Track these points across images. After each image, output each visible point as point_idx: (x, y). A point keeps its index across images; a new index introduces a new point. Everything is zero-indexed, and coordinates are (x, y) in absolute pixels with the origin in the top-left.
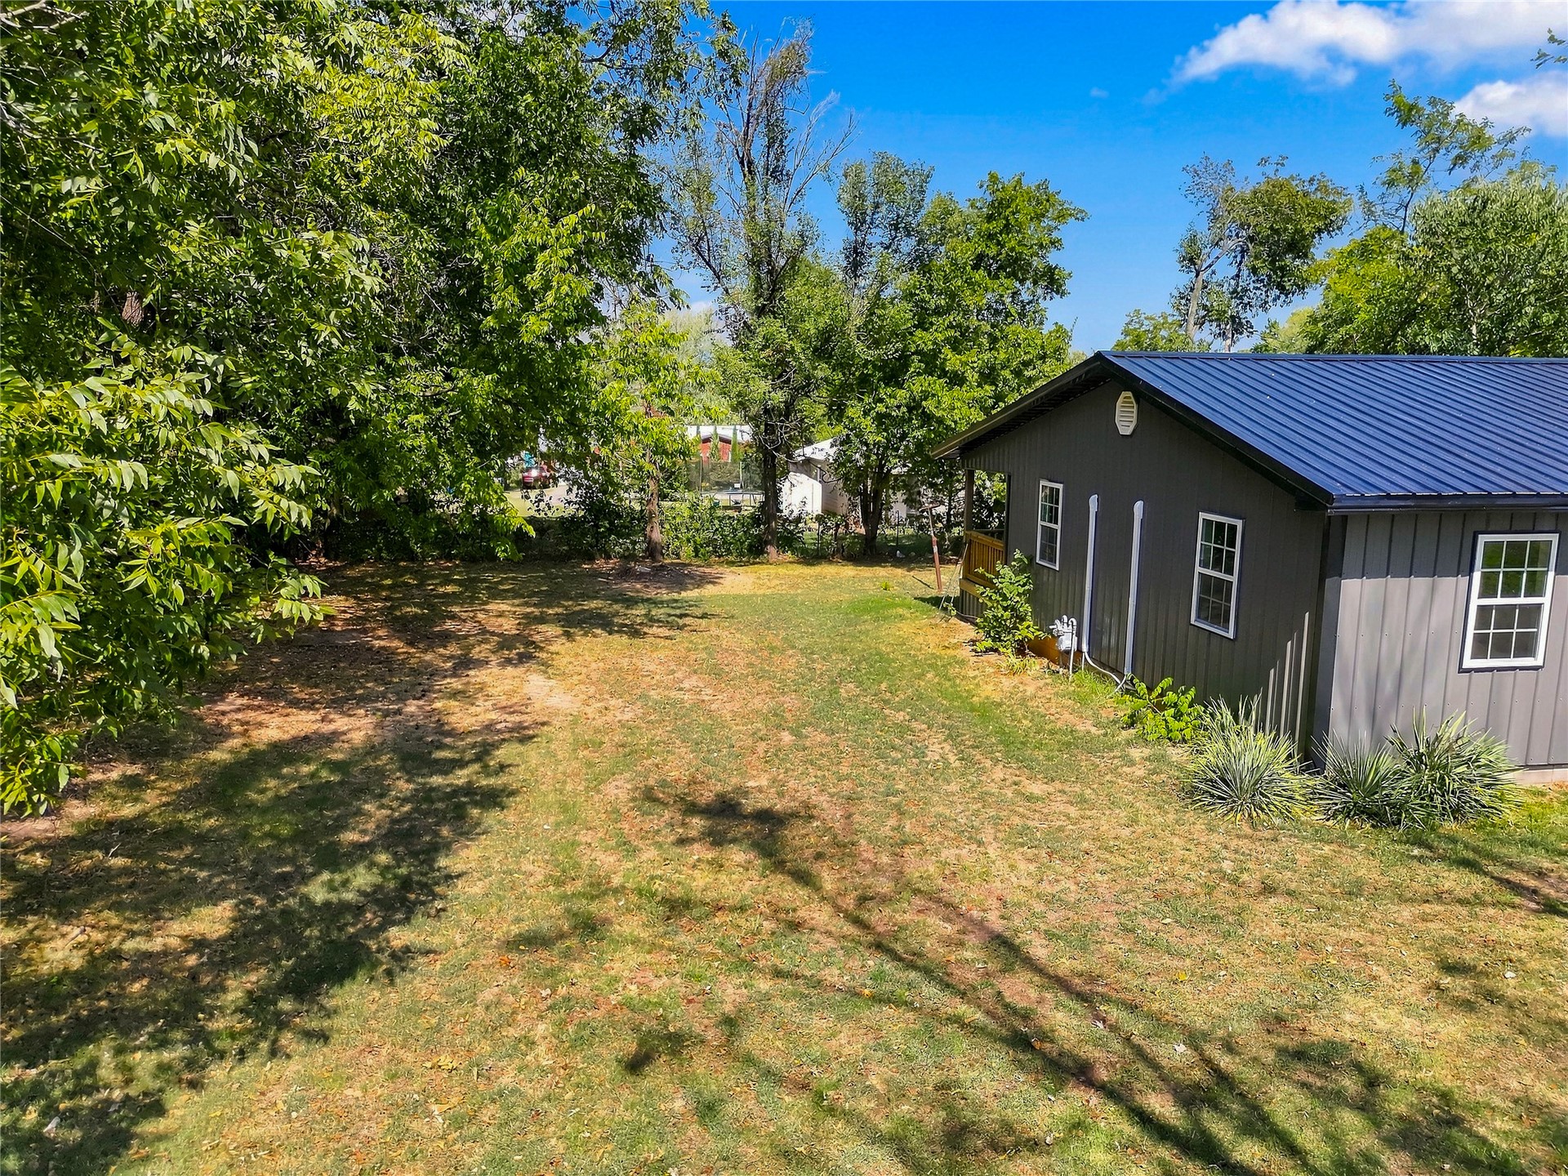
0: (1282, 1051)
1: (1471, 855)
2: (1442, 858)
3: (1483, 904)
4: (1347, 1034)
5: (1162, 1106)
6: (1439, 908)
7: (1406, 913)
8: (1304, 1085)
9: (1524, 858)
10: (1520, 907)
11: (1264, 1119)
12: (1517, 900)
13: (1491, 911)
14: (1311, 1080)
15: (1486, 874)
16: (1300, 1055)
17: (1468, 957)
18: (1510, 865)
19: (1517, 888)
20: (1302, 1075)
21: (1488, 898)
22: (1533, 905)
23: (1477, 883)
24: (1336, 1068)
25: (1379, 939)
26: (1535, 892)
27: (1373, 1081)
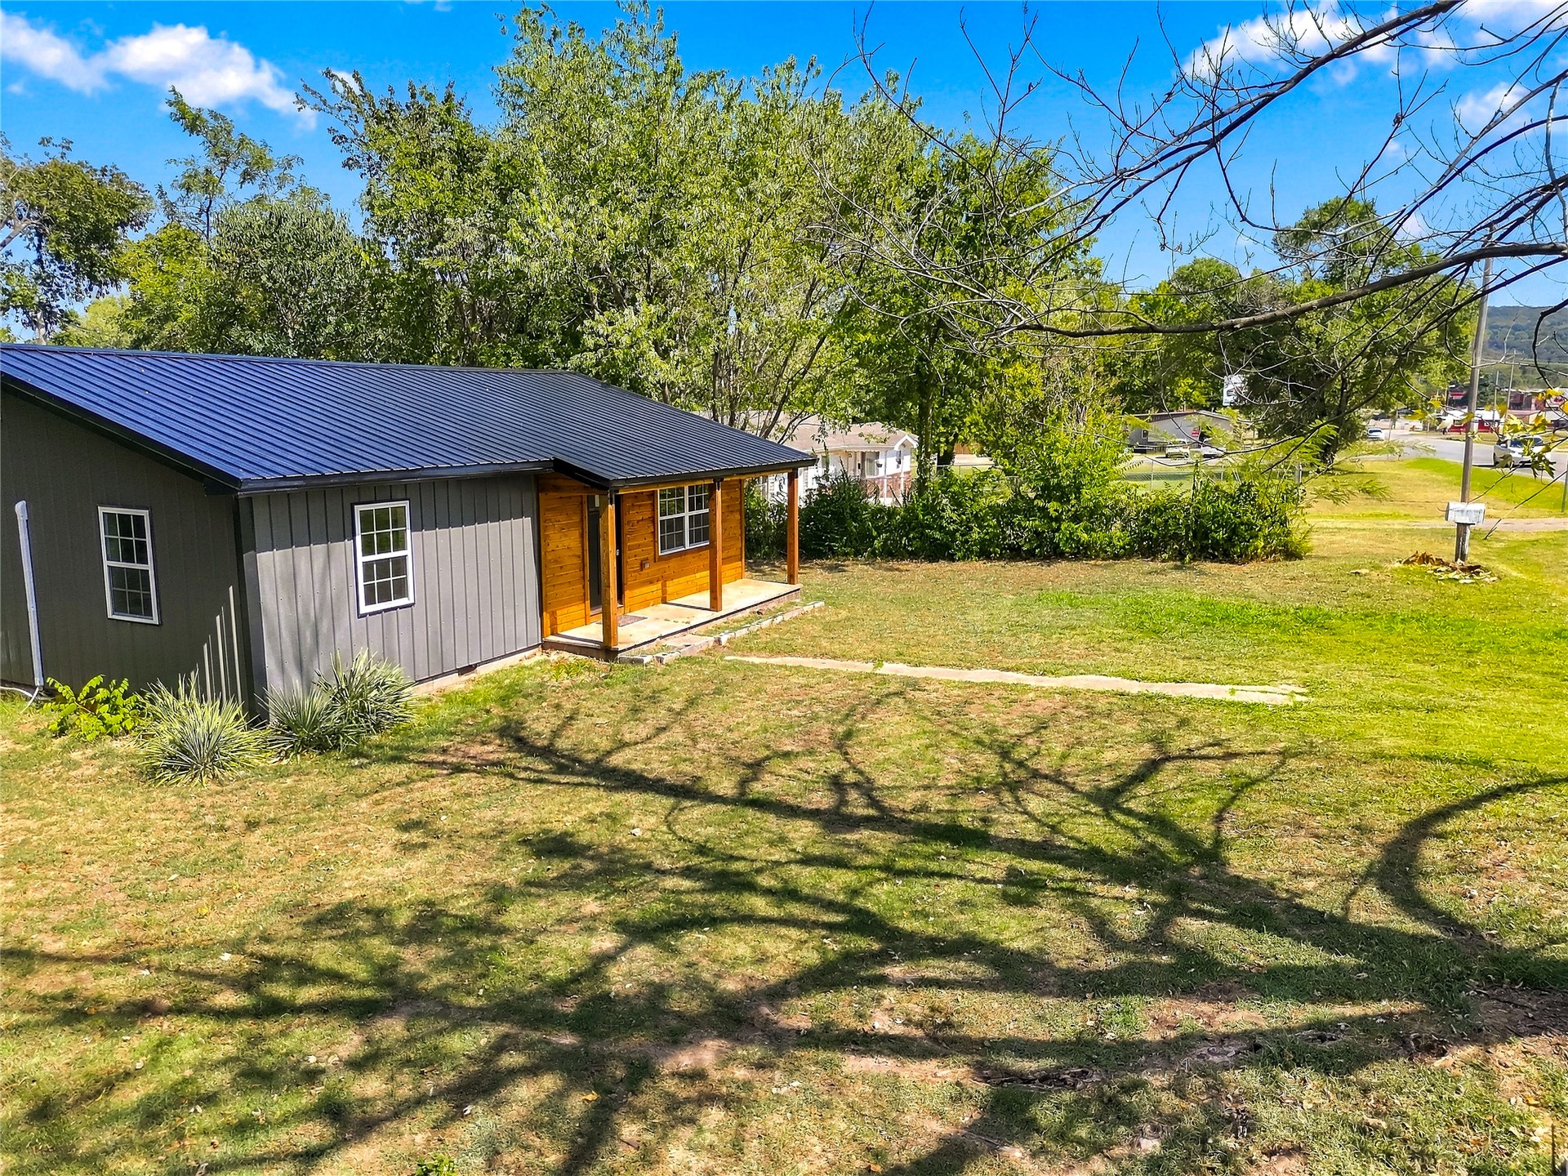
0: (306, 924)
1: (395, 753)
2: (378, 760)
3: (413, 781)
4: (350, 895)
5: (228, 999)
6: (386, 793)
7: (364, 805)
8: (330, 938)
9: (430, 744)
10: (437, 775)
11: (311, 969)
12: (434, 772)
13: (420, 784)
14: (335, 933)
15: (410, 762)
16: (321, 921)
17: (415, 816)
18: (424, 751)
19: (431, 764)
20: (328, 932)
21: (415, 777)
22: (445, 772)
23: (406, 769)
24: (350, 918)
25: (350, 828)
26: (444, 763)
27: (377, 914)
